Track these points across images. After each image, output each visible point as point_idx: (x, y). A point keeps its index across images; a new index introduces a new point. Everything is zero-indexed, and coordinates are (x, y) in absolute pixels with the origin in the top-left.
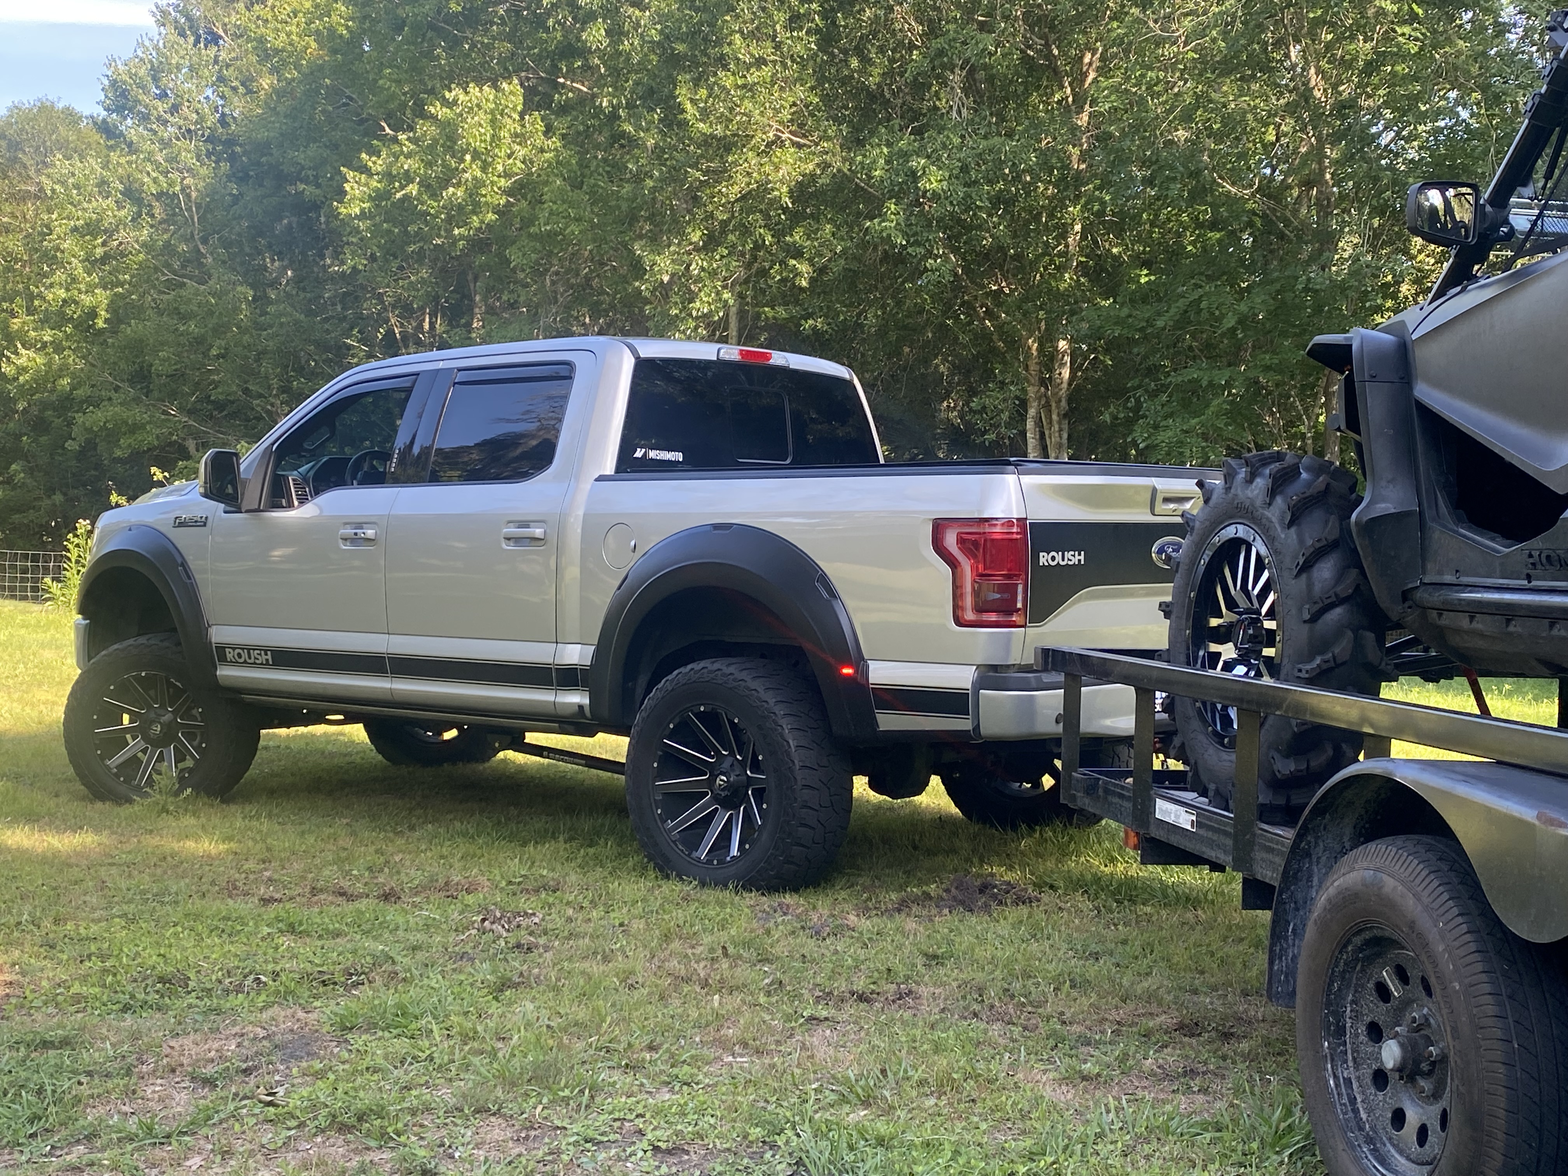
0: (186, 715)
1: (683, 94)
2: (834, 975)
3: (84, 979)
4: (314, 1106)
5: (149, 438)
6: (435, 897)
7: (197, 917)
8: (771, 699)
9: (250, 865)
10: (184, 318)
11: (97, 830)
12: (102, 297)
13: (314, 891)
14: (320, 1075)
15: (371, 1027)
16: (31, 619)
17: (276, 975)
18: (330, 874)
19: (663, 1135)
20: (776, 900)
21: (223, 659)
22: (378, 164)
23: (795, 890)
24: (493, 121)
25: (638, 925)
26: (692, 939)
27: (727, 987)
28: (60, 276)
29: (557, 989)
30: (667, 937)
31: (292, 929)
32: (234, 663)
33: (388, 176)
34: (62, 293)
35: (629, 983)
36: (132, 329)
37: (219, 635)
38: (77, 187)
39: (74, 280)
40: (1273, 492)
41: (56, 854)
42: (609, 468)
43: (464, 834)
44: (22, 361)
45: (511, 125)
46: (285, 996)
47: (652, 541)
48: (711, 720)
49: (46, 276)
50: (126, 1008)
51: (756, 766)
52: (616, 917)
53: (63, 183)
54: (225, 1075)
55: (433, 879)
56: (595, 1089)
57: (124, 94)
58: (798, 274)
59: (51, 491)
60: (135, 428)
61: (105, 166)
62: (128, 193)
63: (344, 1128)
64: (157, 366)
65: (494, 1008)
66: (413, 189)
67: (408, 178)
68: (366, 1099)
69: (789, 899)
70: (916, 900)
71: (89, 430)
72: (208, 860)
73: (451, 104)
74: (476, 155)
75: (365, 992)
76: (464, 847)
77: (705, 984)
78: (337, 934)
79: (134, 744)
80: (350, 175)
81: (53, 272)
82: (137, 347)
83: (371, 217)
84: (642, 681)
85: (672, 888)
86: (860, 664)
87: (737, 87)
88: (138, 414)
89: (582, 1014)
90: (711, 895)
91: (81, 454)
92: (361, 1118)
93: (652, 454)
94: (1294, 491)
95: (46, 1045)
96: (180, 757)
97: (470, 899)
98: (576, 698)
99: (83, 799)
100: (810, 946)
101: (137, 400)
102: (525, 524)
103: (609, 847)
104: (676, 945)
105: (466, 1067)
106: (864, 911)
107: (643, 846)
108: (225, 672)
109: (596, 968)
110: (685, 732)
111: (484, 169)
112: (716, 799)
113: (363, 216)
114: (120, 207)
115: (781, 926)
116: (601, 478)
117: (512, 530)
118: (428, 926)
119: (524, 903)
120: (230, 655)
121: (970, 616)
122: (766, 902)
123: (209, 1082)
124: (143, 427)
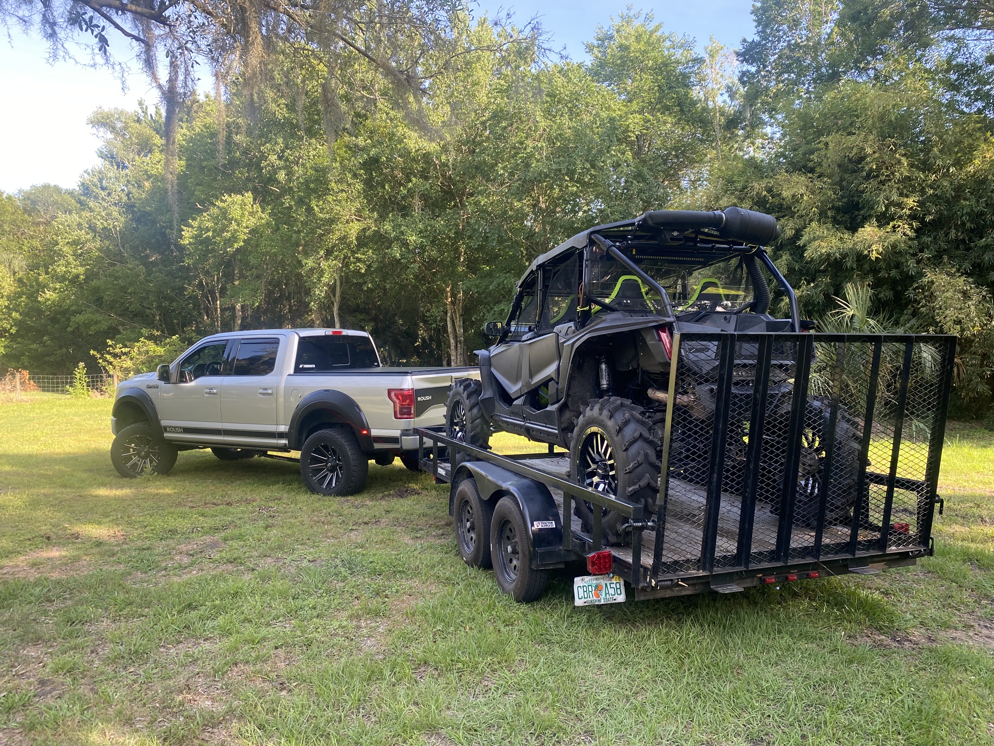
0: (153, 449)
1: (313, 204)
2: (359, 518)
3: (147, 532)
4: (222, 558)
5: (104, 326)
6: (243, 503)
7: (173, 513)
8: (343, 441)
9: (183, 497)
10: (117, 278)
11: (130, 488)
12: (81, 270)
13: (206, 504)
14: (221, 551)
15: (233, 539)
16: (62, 402)
17: (202, 528)
18: (209, 498)
19: (310, 558)
20: (346, 498)
21: (166, 431)
22: (195, 224)
23: (352, 495)
24: (241, 208)
25: (305, 508)
26: (320, 511)
27: (329, 523)
28: (62, 262)
29: (282, 527)
30: (313, 511)
31: (203, 515)
32: (169, 432)
33: (200, 228)
34: (64, 269)
35: (302, 524)
36: (94, 283)
37: (164, 423)
38: (68, 226)
39: (69, 263)
40: (464, 390)
41: (119, 496)
42: (292, 371)
43: (250, 484)
44: (48, 296)
45: (248, 208)
46: (206, 533)
47: (307, 394)
48: (326, 447)
49: (55, 261)
50: (161, 539)
51: (339, 460)
52: (298, 506)
53: (62, 225)
54: (196, 553)
55: (242, 498)
56: (293, 550)
57: (87, 188)
58: (360, 268)
59: (61, 347)
60: (96, 323)
61: (80, 217)
62: (90, 228)
63: (231, 562)
64: (106, 298)
65: (265, 533)
66: (210, 234)
67: (208, 230)
68: (236, 555)
69: (349, 498)
70: (387, 496)
71: (78, 323)
72: (169, 495)
73: (224, 201)
74: (236, 220)
75: (229, 531)
76: (250, 488)
77: (323, 523)
78: (216, 516)
79: (135, 459)
80: (185, 228)
81: (60, 260)
82: (96, 290)
83: (194, 244)
84: (304, 436)
85: (315, 497)
86: (368, 430)
87: (334, 201)
88: (98, 317)
89: (289, 532)
90: (327, 498)
91: (73, 332)
92: (235, 559)
93: (306, 366)
94: (470, 389)
95: (144, 549)
96: (151, 462)
97: (254, 504)
98: (284, 442)
99: (118, 477)
100: (354, 510)
101: (97, 311)
102: (266, 389)
103: (296, 485)
104: (316, 513)
105: (260, 547)
106: (372, 500)
107: (306, 485)
108: (166, 435)
109: (293, 521)
110: (317, 451)
111: (238, 225)
112: (328, 470)
113: (190, 244)
114: (88, 234)
115: (346, 505)
116: (289, 375)
117: (261, 391)
118: (243, 512)
119: (270, 504)
120: (168, 429)
121: (399, 416)
122: (343, 499)
123: (192, 555)
124: (100, 322)
